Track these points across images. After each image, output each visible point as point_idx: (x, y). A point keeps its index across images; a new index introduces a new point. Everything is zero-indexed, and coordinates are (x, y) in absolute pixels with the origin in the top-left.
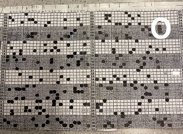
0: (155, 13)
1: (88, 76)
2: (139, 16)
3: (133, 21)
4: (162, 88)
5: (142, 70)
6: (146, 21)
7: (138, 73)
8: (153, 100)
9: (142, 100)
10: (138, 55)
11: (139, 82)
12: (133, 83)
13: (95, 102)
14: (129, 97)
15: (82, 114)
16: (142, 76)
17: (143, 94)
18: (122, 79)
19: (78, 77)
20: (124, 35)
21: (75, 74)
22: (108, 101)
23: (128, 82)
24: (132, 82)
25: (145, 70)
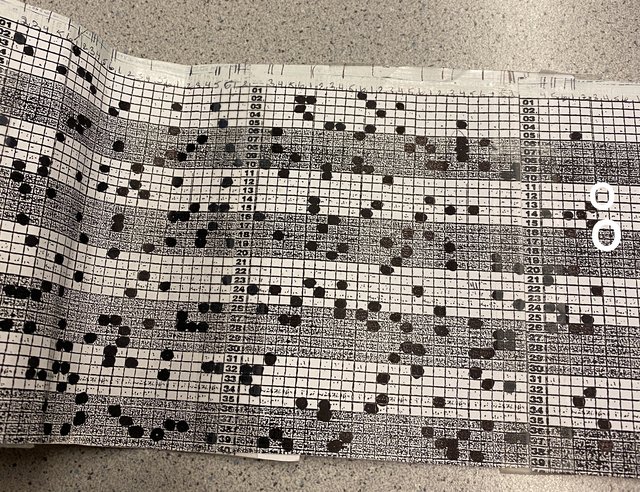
0: (450, 100)
1: (226, 280)
2: (400, 106)
3: (380, 121)
4: (461, 334)
5: (397, 270)
6: (420, 124)
7: (385, 278)
8: (427, 371)
9: (393, 366)
10: (389, 223)
11: (384, 308)
12: (366, 308)
13: (239, 361)
14: (351, 354)
15: (195, 400)
16: (397, 289)
17: (398, 346)
18: (333, 294)
19: (197, 279)
20: (348, 161)
21: (187, 270)
22: (280, 361)
23: (350, 305)
24: (364, 306)
25: (407, 271)
